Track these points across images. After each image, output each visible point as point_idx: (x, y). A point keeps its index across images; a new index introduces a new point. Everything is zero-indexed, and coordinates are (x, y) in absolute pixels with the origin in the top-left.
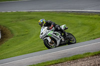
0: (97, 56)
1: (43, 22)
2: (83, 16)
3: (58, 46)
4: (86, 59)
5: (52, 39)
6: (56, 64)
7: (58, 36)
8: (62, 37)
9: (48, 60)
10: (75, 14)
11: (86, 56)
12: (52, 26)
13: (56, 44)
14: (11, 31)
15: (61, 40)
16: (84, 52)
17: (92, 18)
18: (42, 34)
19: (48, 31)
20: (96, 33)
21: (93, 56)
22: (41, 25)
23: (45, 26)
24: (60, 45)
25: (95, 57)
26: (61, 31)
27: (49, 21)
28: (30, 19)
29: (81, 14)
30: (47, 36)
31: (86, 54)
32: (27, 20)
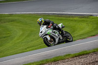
0: (77, 58)
1: (42, 21)
2: (64, 18)
4: (67, 60)
5: (51, 37)
7: (57, 35)
8: (60, 36)
9: (30, 62)
10: (55, 16)
12: (51, 24)
13: (55, 42)
15: (60, 38)
16: (65, 54)
17: (72, 20)
18: (41, 32)
19: (47, 29)
20: (76, 35)
22: (40, 24)
23: (44, 25)
24: (59, 43)
26: (59, 29)
27: (47, 20)
29: (61, 17)
31: (67, 55)
32: (9, 22)
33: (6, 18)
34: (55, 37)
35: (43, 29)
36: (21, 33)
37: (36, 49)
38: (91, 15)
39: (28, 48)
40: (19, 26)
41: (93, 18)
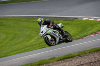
0: (62, 61)
1: (42, 21)
5: (52, 37)
7: (57, 34)
8: (61, 35)
11: (52, 61)
15: (60, 38)
21: (58, 61)
22: (40, 24)
25: (60, 62)
30: (47, 34)
34: (56, 37)
36: (4, 36)
37: (20, 53)
38: (76, 18)
39: (12, 51)
40: (2, 29)
41: (78, 21)
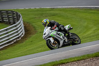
1: (47, 22)
3: (61, 47)
5: (55, 39)
6: (78, 60)
14: (34, 27)
18: (45, 34)
23: (48, 26)
24: (64, 46)
27: (52, 21)
28: (53, 15)
30: (50, 37)
33: (48, 12)
35: (47, 30)
